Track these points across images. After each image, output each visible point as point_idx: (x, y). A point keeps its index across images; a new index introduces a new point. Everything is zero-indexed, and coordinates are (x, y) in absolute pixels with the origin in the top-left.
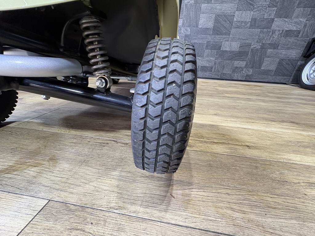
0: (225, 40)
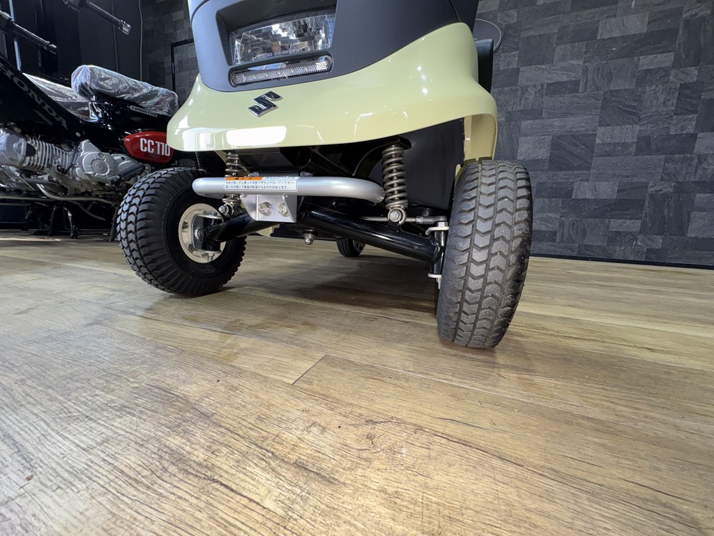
0: (580, 178)
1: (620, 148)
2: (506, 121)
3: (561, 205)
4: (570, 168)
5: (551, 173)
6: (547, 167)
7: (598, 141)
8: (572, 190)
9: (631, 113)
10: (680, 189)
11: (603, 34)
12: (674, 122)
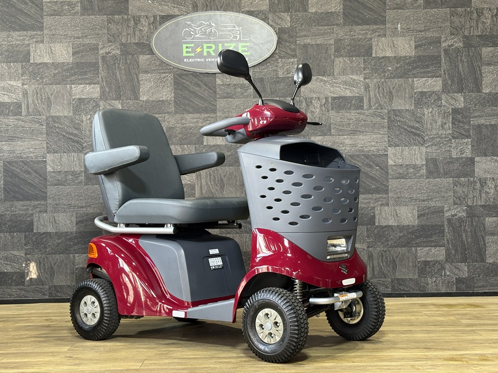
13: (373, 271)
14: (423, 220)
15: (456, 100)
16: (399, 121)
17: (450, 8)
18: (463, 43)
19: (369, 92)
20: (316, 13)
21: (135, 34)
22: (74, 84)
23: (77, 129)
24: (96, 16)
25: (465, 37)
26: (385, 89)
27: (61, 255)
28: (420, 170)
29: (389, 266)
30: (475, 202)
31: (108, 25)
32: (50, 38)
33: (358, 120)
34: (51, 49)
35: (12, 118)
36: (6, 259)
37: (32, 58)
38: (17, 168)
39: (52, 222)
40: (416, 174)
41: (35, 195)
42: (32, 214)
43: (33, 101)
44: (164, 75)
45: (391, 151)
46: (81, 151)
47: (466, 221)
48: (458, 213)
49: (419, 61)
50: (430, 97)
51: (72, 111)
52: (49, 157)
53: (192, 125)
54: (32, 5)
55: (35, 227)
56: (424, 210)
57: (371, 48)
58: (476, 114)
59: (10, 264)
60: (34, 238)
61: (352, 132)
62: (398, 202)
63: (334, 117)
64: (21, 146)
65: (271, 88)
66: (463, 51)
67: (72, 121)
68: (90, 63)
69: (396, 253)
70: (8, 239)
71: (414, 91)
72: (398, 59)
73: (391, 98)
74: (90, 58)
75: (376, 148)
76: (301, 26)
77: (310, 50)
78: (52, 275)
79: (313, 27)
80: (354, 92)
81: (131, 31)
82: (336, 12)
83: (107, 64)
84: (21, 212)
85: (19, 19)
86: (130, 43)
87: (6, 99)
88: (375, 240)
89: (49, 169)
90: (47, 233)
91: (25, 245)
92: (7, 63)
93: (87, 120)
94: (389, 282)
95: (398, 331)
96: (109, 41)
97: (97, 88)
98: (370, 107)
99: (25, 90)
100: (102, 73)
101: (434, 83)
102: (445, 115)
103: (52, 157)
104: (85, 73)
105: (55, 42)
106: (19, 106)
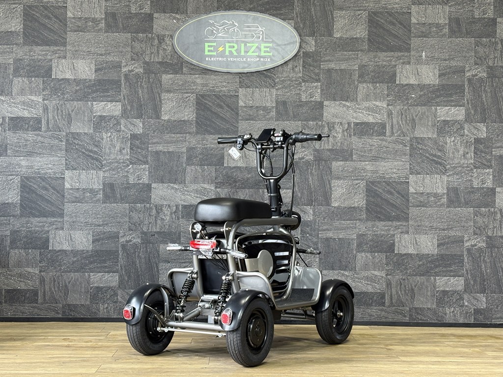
1: (433, 199)
2: (315, 160)
3: (384, 261)
4: (389, 218)
5: (370, 224)
6: (364, 216)
7: (412, 190)
8: (394, 243)
9: (437, 163)
10: (491, 243)
11: (401, 79)
12: (475, 175)
13: (391, 299)
14: (443, 249)
15: (478, 130)
16: (421, 149)
17: (475, 37)
18: (487, 73)
19: (392, 119)
20: (341, 38)
21: (158, 53)
22: (95, 101)
23: (97, 146)
24: (120, 34)
25: (489, 67)
26: (408, 116)
27: (76, 274)
28: (440, 199)
29: (407, 295)
30: (495, 233)
31: (132, 43)
32: (73, 54)
33: (380, 146)
34: (74, 66)
35: (31, 133)
36: (20, 275)
37: (53, 73)
38: (34, 184)
39: (68, 240)
40: (437, 202)
41: (52, 212)
42: (48, 231)
43: (54, 117)
44: (187, 95)
45: (412, 178)
46: (100, 169)
47: (486, 251)
48: (477, 243)
49: (442, 90)
50: (452, 126)
51: (92, 128)
52: (68, 174)
53: (213, 146)
54: (55, 20)
55: (50, 244)
56: (444, 239)
57: (395, 75)
58: (498, 145)
59: (23, 281)
60: (49, 255)
61: (373, 158)
62: (419, 230)
63: (356, 142)
64: (40, 162)
65: (293, 112)
66: (487, 81)
67: (92, 138)
68: (112, 80)
69: (415, 282)
70: (23, 255)
71: (436, 119)
72: (422, 87)
73: (414, 126)
74: (113, 76)
75: (397, 175)
76: (326, 51)
77: (334, 75)
78: (66, 294)
79: (338, 52)
80: (377, 118)
81: (154, 50)
82: (361, 38)
83: (129, 81)
84: (37, 229)
85: (42, 34)
86: (153, 62)
87: (26, 114)
88: (394, 268)
89: (67, 186)
90: (63, 250)
91: (40, 262)
92: (28, 77)
93: (107, 137)
94: (407, 311)
95: (427, 362)
96: (133, 59)
97: (119, 106)
98: (393, 133)
99: (46, 105)
100: (124, 91)
101: (457, 112)
102: (467, 144)
103: (70, 174)
104: (107, 91)
105: (77, 58)
106: (38, 121)
